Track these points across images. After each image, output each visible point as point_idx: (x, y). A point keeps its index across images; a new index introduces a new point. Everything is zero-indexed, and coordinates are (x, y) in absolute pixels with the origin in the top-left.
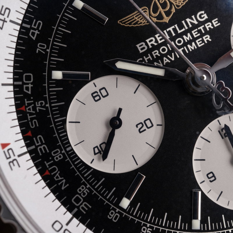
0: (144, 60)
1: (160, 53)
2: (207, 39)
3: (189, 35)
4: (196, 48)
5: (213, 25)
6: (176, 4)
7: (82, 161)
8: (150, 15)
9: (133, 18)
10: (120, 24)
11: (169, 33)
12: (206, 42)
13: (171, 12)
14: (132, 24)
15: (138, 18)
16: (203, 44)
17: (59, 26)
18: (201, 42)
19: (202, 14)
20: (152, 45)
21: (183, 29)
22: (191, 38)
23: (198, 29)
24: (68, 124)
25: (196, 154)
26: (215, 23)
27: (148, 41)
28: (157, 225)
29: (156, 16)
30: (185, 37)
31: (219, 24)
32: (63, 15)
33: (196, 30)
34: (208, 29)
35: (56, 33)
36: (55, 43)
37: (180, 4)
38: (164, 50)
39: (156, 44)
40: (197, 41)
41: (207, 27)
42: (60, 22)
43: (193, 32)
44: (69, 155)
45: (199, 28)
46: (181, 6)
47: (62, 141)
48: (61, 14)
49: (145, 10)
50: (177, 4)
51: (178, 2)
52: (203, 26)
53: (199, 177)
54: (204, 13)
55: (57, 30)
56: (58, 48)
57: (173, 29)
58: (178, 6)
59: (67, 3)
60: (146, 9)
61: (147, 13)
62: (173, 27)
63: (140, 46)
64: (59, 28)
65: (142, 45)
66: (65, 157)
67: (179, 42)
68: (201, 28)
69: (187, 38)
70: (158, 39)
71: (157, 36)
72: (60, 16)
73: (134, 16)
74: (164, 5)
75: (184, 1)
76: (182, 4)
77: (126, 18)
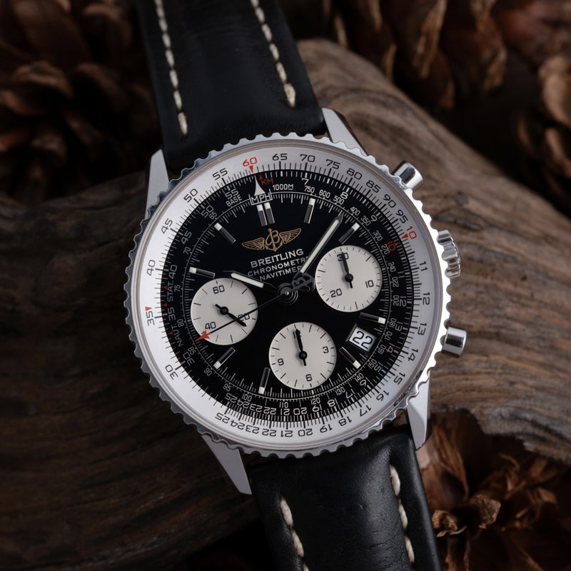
0: (253, 273)
1: (265, 270)
3: (288, 263)
4: (291, 272)
6: (284, 240)
7: (196, 331)
8: (265, 244)
10: (243, 246)
11: (275, 258)
13: (280, 245)
14: (251, 247)
15: (256, 244)
17: (202, 238)
19: (300, 251)
20: (261, 264)
21: (285, 258)
22: (289, 266)
24: (192, 304)
25: (273, 344)
27: (259, 261)
28: (236, 385)
29: (269, 245)
30: (285, 263)
32: (207, 232)
33: (294, 260)
35: (199, 243)
36: (197, 249)
38: (268, 269)
39: (264, 264)
40: (292, 268)
42: (204, 236)
43: (291, 261)
44: (188, 325)
46: (287, 243)
47: (186, 315)
49: (262, 240)
52: (299, 259)
53: (272, 360)
54: (302, 251)
55: (200, 240)
56: (198, 253)
57: (278, 257)
58: (285, 242)
59: (211, 225)
61: (263, 242)
62: (279, 255)
63: (253, 263)
64: (202, 240)
65: (255, 263)
66: (185, 326)
67: (280, 266)
68: (297, 260)
69: (286, 265)
70: (267, 261)
71: (266, 259)
72: (204, 232)
73: (254, 242)
74: (276, 239)
75: (290, 240)
76: (288, 241)
77: (248, 242)
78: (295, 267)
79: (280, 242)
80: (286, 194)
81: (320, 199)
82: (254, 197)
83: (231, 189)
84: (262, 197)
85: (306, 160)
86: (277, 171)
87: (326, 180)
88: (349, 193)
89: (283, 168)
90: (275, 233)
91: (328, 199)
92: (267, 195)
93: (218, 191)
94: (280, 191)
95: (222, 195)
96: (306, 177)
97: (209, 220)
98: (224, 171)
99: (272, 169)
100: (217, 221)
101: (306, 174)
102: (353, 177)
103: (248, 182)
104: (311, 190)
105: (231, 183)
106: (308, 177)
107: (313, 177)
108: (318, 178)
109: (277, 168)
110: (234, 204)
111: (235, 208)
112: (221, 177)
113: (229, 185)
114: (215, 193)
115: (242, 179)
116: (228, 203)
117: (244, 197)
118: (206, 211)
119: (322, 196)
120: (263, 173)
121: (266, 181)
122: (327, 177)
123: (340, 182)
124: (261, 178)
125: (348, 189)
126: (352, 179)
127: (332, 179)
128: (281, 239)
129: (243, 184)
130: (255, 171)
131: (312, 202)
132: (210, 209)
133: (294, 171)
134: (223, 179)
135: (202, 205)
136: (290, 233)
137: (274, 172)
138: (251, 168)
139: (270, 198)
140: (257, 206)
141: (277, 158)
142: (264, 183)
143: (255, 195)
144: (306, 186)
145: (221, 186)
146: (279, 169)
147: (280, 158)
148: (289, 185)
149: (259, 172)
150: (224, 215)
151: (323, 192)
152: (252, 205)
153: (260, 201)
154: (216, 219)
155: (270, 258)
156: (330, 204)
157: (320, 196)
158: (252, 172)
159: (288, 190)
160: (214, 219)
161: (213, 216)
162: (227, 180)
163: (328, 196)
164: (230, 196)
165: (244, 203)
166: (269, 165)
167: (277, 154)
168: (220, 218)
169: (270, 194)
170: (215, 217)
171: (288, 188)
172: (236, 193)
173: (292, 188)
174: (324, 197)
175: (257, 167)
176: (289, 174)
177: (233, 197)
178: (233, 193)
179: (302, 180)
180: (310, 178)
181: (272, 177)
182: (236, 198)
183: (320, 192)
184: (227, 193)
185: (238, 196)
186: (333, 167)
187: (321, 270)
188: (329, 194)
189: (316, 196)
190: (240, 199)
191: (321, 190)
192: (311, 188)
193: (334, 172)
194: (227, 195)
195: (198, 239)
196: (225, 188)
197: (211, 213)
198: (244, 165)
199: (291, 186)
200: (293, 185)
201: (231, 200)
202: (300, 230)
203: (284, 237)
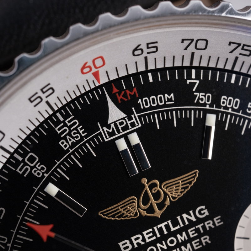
2: (205, 240)
3: (184, 234)
4: (191, 250)
5: (214, 224)
6: (171, 194)
8: (139, 206)
9: (118, 209)
10: (101, 216)
11: (160, 230)
12: (204, 244)
13: (165, 205)
14: (116, 216)
15: (123, 210)
16: (201, 246)
17: (25, 215)
18: (198, 244)
19: (202, 209)
20: (138, 244)
21: (178, 226)
22: (187, 239)
23: (195, 227)
26: (217, 221)
27: (133, 238)
29: (147, 208)
30: (178, 236)
31: (222, 223)
32: (32, 202)
33: (194, 228)
34: (208, 229)
35: (21, 224)
36: (18, 236)
37: (177, 196)
38: (152, 250)
39: (143, 243)
40: (193, 242)
41: (207, 226)
42: (27, 210)
43: (189, 231)
45: (197, 227)
46: (178, 198)
48: (30, 200)
49: (133, 200)
50: (173, 195)
51: (174, 193)
52: (202, 224)
54: (205, 209)
55: (23, 219)
56: (22, 242)
57: (165, 226)
58: (173, 198)
59: (38, 187)
60: (135, 200)
61: (136, 205)
62: (166, 223)
63: (123, 245)
64: (26, 218)
65: (126, 243)
67: (172, 242)
68: (200, 226)
69: (181, 238)
70: (146, 237)
71: (145, 233)
72: (28, 203)
73: (119, 207)
74: (157, 196)
75: (181, 192)
76: (178, 195)
77: (109, 209)
78: (198, 240)
79: (165, 199)
80: (162, 112)
81: (223, 113)
82: (109, 126)
83: (65, 117)
84: (121, 124)
85: (192, 48)
86: (142, 73)
87: (229, 78)
89: (151, 67)
90: (155, 185)
91: (238, 111)
92: (130, 119)
93: (41, 125)
94: (151, 108)
95: (51, 131)
96: (193, 77)
97: (33, 180)
98: (48, 89)
99: (132, 71)
100: (49, 180)
101: (194, 71)
103: (93, 100)
104: (205, 100)
105: (63, 107)
106: (197, 77)
107: (206, 76)
108: (214, 76)
109: (142, 68)
110: (74, 144)
111: (76, 150)
112: (45, 100)
113: (59, 110)
114: (37, 129)
115: (82, 96)
116: (63, 144)
117: (90, 128)
118: (26, 164)
119: (226, 108)
120: (117, 81)
121: (125, 95)
122: (231, 72)
124: (115, 90)
127: (239, 74)
128: (166, 194)
129: (84, 105)
130: (104, 80)
131: (211, 120)
132: (32, 159)
133: (172, 69)
134: (47, 103)
135: (16, 155)
136: (180, 181)
137: (136, 76)
138: (96, 75)
139: (136, 124)
140: (117, 142)
141: (140, 52)
142: (121, 99)
143: (109, 123)
144: (195, 94)
145: (46, 116)
146: (144, 69)
147: (146, 50)
148: (166, 95)
149: (111, 80)
150: (59, 166)
151: (227, 100)
152: (106, 140)
153: (119, 132)
154: (46, 175)
155: (151, 230)
156: (242, 120)
157: (223, 107)
158: (99, 82)
159: (165, 106)
160: (43, 177)
161: (40, 170)
162: (55, 104)
163: (236, 106)
164: (65, 130)
165: (92, 139)
166: (126, 65)
167: (140, 44)
168: (52, 174)
169: (135, 116)
170: (43, 173)
171: (165, 102)
172: (75, 123)
173: (172, 101)
174: (230, 108)
175: (107, 72)
176: (164, 76)
177: (70, 131)
178: (69, 124)
179: (188, 83)
180: (202, 78)
181: (134, 86)
182: (76, 132)
183: (222, 100)
184: (59, 127)
185: (79, 128)
186: (240, 54)
187: (243, 236)
188: (237, 102)
189: (216, 108)
190: (83, 133)
191: (223, 97)
192: (205, 96)
193: (244, 62)
194: (59, 129)
195: (19, 218)
196: (53, 117)
197: (35, 167)
198: (83, 73)
199: (170, 97)
200: (172, 95)
201: (68, 137)
202: (197, 172)
203: (171, 190)
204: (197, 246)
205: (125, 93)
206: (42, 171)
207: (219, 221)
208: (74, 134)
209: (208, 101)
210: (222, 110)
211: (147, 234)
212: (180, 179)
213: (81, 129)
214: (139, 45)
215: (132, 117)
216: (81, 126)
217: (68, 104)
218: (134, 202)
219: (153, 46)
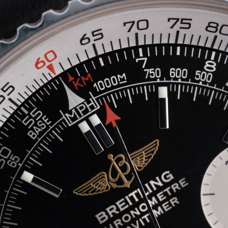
1: (122, 222)
2: (174, 202)
3: (154, 198)
4: (162, 212)
5: (180, 186)
6: (137, 165)
9: (90, 186)
10: (76, 194)
11: (132, 198)
12: (174, 205)
14: (89, 192)
15: (96, 186)
16: (171, 208)
17: (7, 203)
18: (168, 206)
19: (167, 174)
20: (113, 214)
21: (147, 192)
22: (157, 202)
23: (163, 191)
26: (183, 183)
27: (108, 209)
29: (116, 181)
30: (149, 201)
31: (187, 184)
32: (12, 190)
34: (175, 191)
35: (5, 211)
36: (4, 222)
37: (142, 166)
38: (126, 218)
40: (163, 205)
41: (174, 189)
42: (9, 198)
45: (164, 191)
46: (143, 168)
48: (9, 189)
49: (103, 176)
50: (139, 166)
51: (139, 164)
52: (169, 188)
54: (170, 173)
55: (6, 207)
56: (8, 227)
57: (136, 194)
58: (139, 168)
59: (15, 177)
60: (105, 175)
61: (106, 179)
62: (136, 192)
63: (100, 216)
64: (8, 205)
65: (102, 215)
67: (144, 207)
68: (167, 190)
69: (152, 202)
70: (120, 206)
71: (118, 203)
72: (8, 192)
73: (91, 183)
75: (145, 162)
76: (144, 165)
77: (82, 186)
78: (167, 202)
80: (117, 92)
81: (173, 84)
82: (70, 112)
83: (30, 110)
84: (81, 108)
85: (134, 29)
86: (93, 59)
87: (175, 51)
88: (216, 60)
89: (100, 52)
90: (120, 159)
91: (187, 80)
92: (88, 102)
93: (8, 120)
94: (107, 90)
95: (18, 124)
96: (141, 55)
97: (9, 171)
98: (8, 88)
99: (84, 59)
100: (24, 169)
101: (140, 50)
102: (218, 34)
103: (52, 91)
104: (155, 74)
105: (26, 101)
106: (145, 55)
107: (152, 52)
108: (160, 51)
109: (92, 55)
110: (41, 133)
111: (44, 138)
112: (7, 98)
113: (23, 104)
114: (5, 124)
115: (41, 88)
116: (31, 135)
117: (54, 116)
118: (1, 158)
119: (175, 79)
120: (72, 70)
121: (81, 82)
122: (175, 45)
123: (197, 48)
124: (71, 79)
125: (214, 53)
126: (216, 37)
127: (183, 46)
129: (45, 96)
130: (59, 71)
131: (163, 92)
132: (5, 153)
133: (120, 51)
134: (10, 99)
136: (143, 152)
137: (88, 62)
138: (51, 68)
139: (95, 107)
140: (79, 125)
141: (87, 41)
142: (78, 86)
143: (70, 109)
144: (145, 70)
145: (12, 111)
146: (94, 55)
147: (92, 38)
148: (119, 76)
149: (65, 70)
150: (31, 155)
151: (175, 72)
152: (70, 125)
153: (80, 116)
154: (20, 165)
155: (123, 200)
156: (192, 87)
157: (173, 78)
158: (54, 73)
159: (119, 85)
160: (18, 166)
161: (14, 161)
162: (18, 99)
163: (184, 75)
164: (31, 122)
165: (57, 126)
166: (77, 54)
167: (85, 33)
168: (26, 163)
169: (92, 99)
170: (17, 163)
171: (118, 82)
172: (39, 114)
173: (125, 80)
174: (179, 78)
175: (60, 63)
176: (114, 58)
177: (36, 122)
178: (34, 116)
179: (137, 61)
180: (149, 55)
181: (87, 72)
182: (41, 122)
183: (171, 72)
184: (25, 119)
185: (43, 118)
186: (181, 28)
187: (208, 193)
188: (185, 72)
189: (166, 80)
190: (48, 121)
191: (171, 69)
192: (154, 71)
193: (185, 35)
194: (25, 122)
195: (2, 206)
196: (18, 112)
197: (9, 159)
198: (38, 68)
199: (122, 77)
200: (124, 75)
201: (35, 127)
202: (157, 141)
203: (136, 161)
204: (167, 208)
205: (81, 80)
206: (16, 161)
207: (184, 182)
208: (40, 123)
209: (158, 75)
210: (172, 81)
211: (120, 203)
212: (143, 150)
213: (45, 119)
214: (85, 35)
215: (90, 100)
216: (45, 116)
217: (30, 98)
218: (104, 177)
219: (98, 34)
